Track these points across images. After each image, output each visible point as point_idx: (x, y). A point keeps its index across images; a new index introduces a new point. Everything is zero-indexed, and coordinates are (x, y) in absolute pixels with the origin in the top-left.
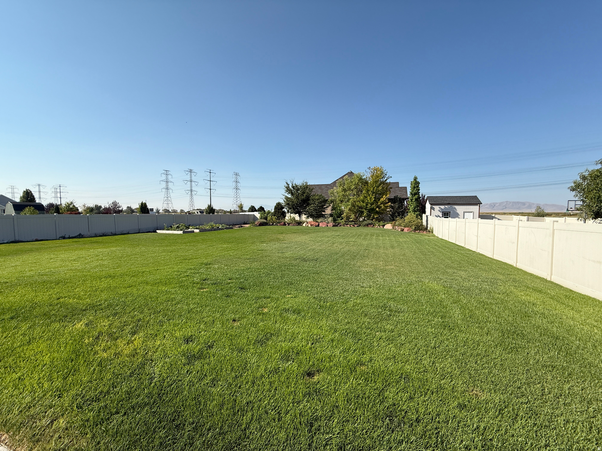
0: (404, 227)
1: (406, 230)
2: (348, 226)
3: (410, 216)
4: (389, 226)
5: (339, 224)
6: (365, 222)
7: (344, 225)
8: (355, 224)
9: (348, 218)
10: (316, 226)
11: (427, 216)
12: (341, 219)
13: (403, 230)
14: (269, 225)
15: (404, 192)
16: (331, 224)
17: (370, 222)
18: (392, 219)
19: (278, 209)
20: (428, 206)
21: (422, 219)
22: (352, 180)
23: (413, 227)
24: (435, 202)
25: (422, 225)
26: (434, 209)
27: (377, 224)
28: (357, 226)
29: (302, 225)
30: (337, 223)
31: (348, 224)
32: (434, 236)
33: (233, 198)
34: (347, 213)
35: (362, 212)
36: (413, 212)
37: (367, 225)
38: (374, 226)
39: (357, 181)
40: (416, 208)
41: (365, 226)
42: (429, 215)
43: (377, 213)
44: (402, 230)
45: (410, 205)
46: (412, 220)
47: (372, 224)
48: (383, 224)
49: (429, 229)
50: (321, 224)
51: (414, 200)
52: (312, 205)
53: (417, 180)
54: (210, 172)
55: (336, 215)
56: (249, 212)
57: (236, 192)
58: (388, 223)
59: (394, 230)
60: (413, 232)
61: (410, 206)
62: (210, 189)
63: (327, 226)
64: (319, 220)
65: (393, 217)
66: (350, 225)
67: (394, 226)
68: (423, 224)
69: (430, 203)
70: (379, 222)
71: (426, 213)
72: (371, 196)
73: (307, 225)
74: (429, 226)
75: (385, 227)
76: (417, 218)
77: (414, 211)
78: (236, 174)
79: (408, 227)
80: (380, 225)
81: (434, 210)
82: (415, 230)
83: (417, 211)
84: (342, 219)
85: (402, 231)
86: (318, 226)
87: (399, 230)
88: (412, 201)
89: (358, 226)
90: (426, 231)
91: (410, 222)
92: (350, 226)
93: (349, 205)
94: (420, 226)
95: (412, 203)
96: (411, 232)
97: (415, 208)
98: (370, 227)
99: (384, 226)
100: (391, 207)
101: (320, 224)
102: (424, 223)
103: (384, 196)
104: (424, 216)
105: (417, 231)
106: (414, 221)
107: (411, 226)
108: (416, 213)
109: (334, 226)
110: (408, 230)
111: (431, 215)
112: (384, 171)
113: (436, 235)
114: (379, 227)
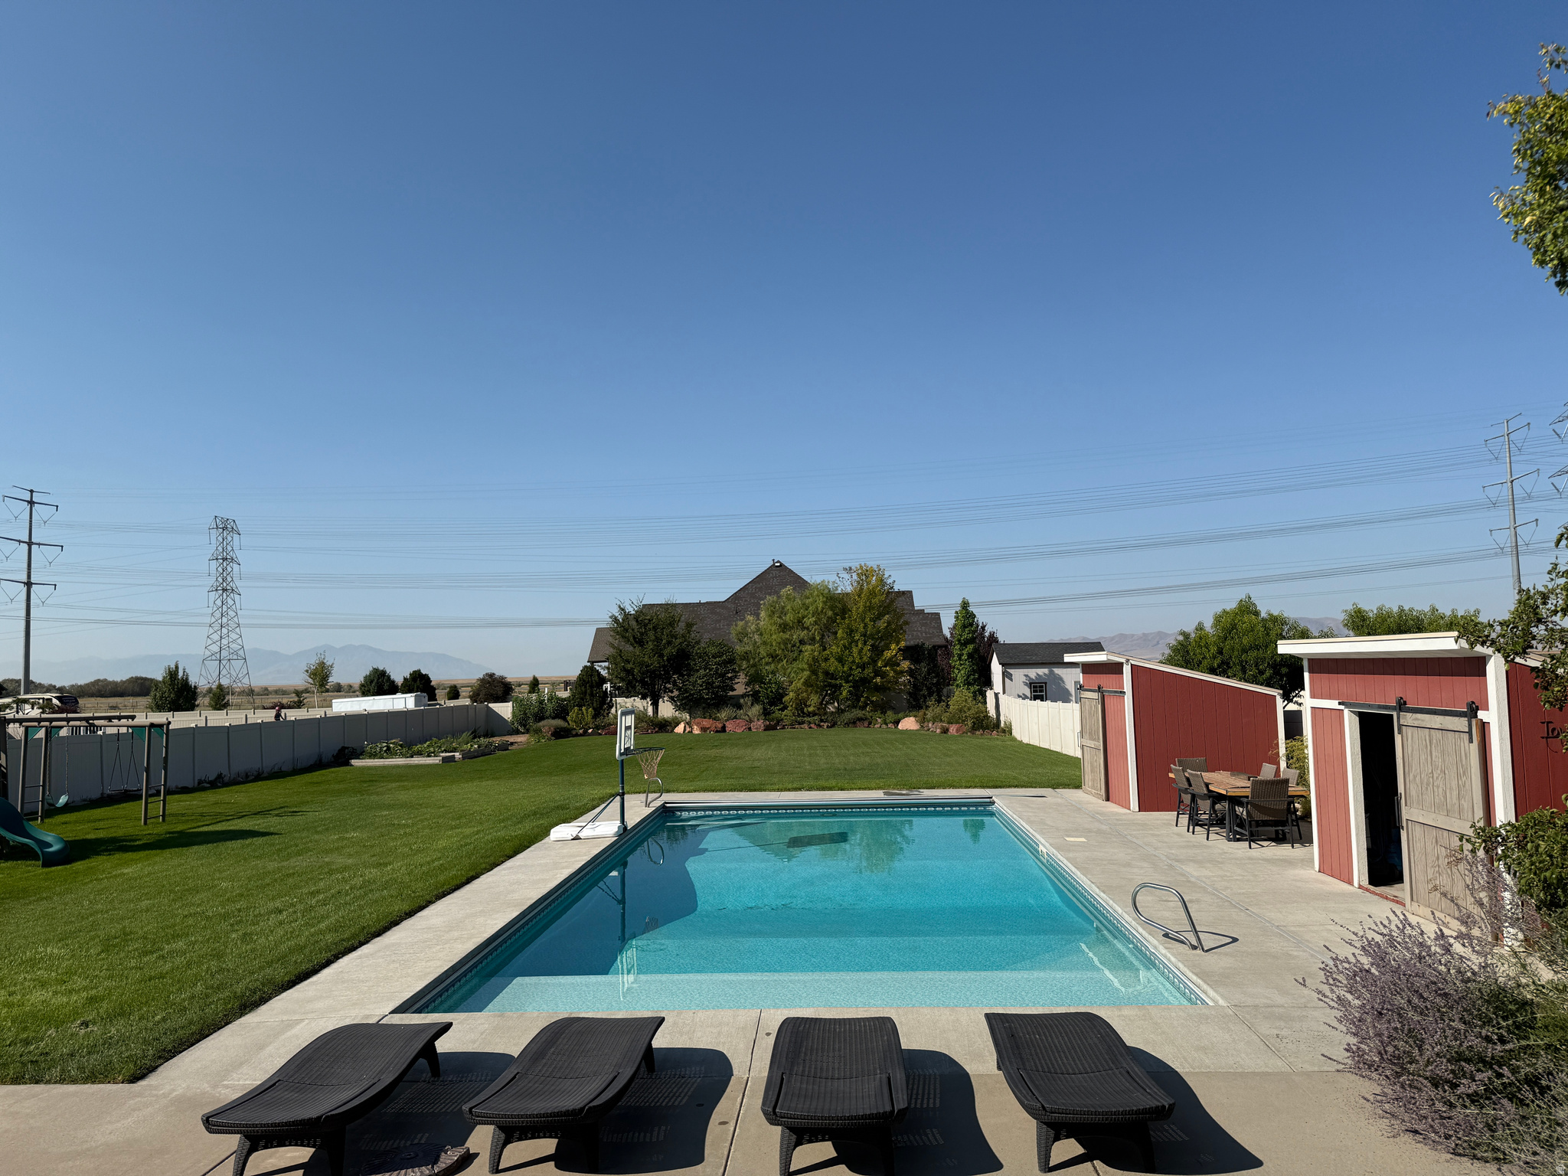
0: (949, 723)
1: (953, 729)
2: (805, 726)
3: (960, 695)
4: (909, 723)
5: (778, 722)
6: (848, 716)
7: (792, 726)
8: (822, 721)
9: (801, 705)
10: (717, 732)
11: (996, 695)
12: (782, 710)
13: (948, 730)
14: (577, 735)
15: (934, 627)
16: (759, 724)
17: (859, 713)
18: (915, 704)
19: (592, 687)
20: (996, 668)
21: (985, 703)
22: (807, 601)
23: (970, 723)
24: (1011, 658)
25: (987, 717)
26: (1010, 677)
27: (879, 720)
28: (828, 727)
29: (672, 731)
30: (773, 720)
31: (803, 723)
32: (1015, 739)
33: (206, 631)
34: (798, 692)
35: (837, 688)
36: (964, 685)
37: (854, 723)
38: (870, 723)
39: (821, 605)
40: (972, 677)
41: (847, 725)
42: (1001, 691)
43: (878, 689)
44: (945, 731)
45: (958, 669)
46: (965, 706)
47: (866, 719)
48: (896, 717)
49: (1002, 725)
50: (729, 726)
51: (965, 657)
52: (702, 672)
53: (971, 609)
54: (31, 503)
55: (768, 698)
56: (365, 694)
57: (219, 603)
58: (907, 716)
59: (925, 733)
60: (969, 734)
61: (956, 671)
62: (29, 584)
63: (750, 729)
64: (723, 714)
65: (916, 700)
66: (810, 723)
67: (922, 721)
68: (991, 715)
69: (1001, 661)
70: (884, 713)
71: (994, 687)
72: (860, 645)
73: (688, 729)
74: (1002, 719)
75: (900, 727)
76: (975, 699)
77: (968, 683)
78: (226, 527)
79: (957, 723)
80: (888, 721)
81: (1012, 680)
82: (974, 728)
83: (973, 684)
84: (785, 708)
85: (945, 733)
86: (723, 729)
87: (938, 731)
88: (960, 659)
89: (831, 727)
90: (997, 732)
91: (961, 711)
92: (810, 728)
93: (803, 670)
94: (983, 720)
95: (961, 665)
96: (965, 735)
97: (968, 677)
98: (862, 728)
99: (897, 722)
100: (911, 672)
101: (727, 724)
102: (992, 712)
103: (893, 646)
104: (990, 694)
105: (977, 733)
106: (969, 709)
107: (964, 721)
108: (972, 689)
109: (767, 728)
110: (957, 731)
111: (1004, 693)
112: (887, 578)
113: (1019, 739)
114: (884, 726)
